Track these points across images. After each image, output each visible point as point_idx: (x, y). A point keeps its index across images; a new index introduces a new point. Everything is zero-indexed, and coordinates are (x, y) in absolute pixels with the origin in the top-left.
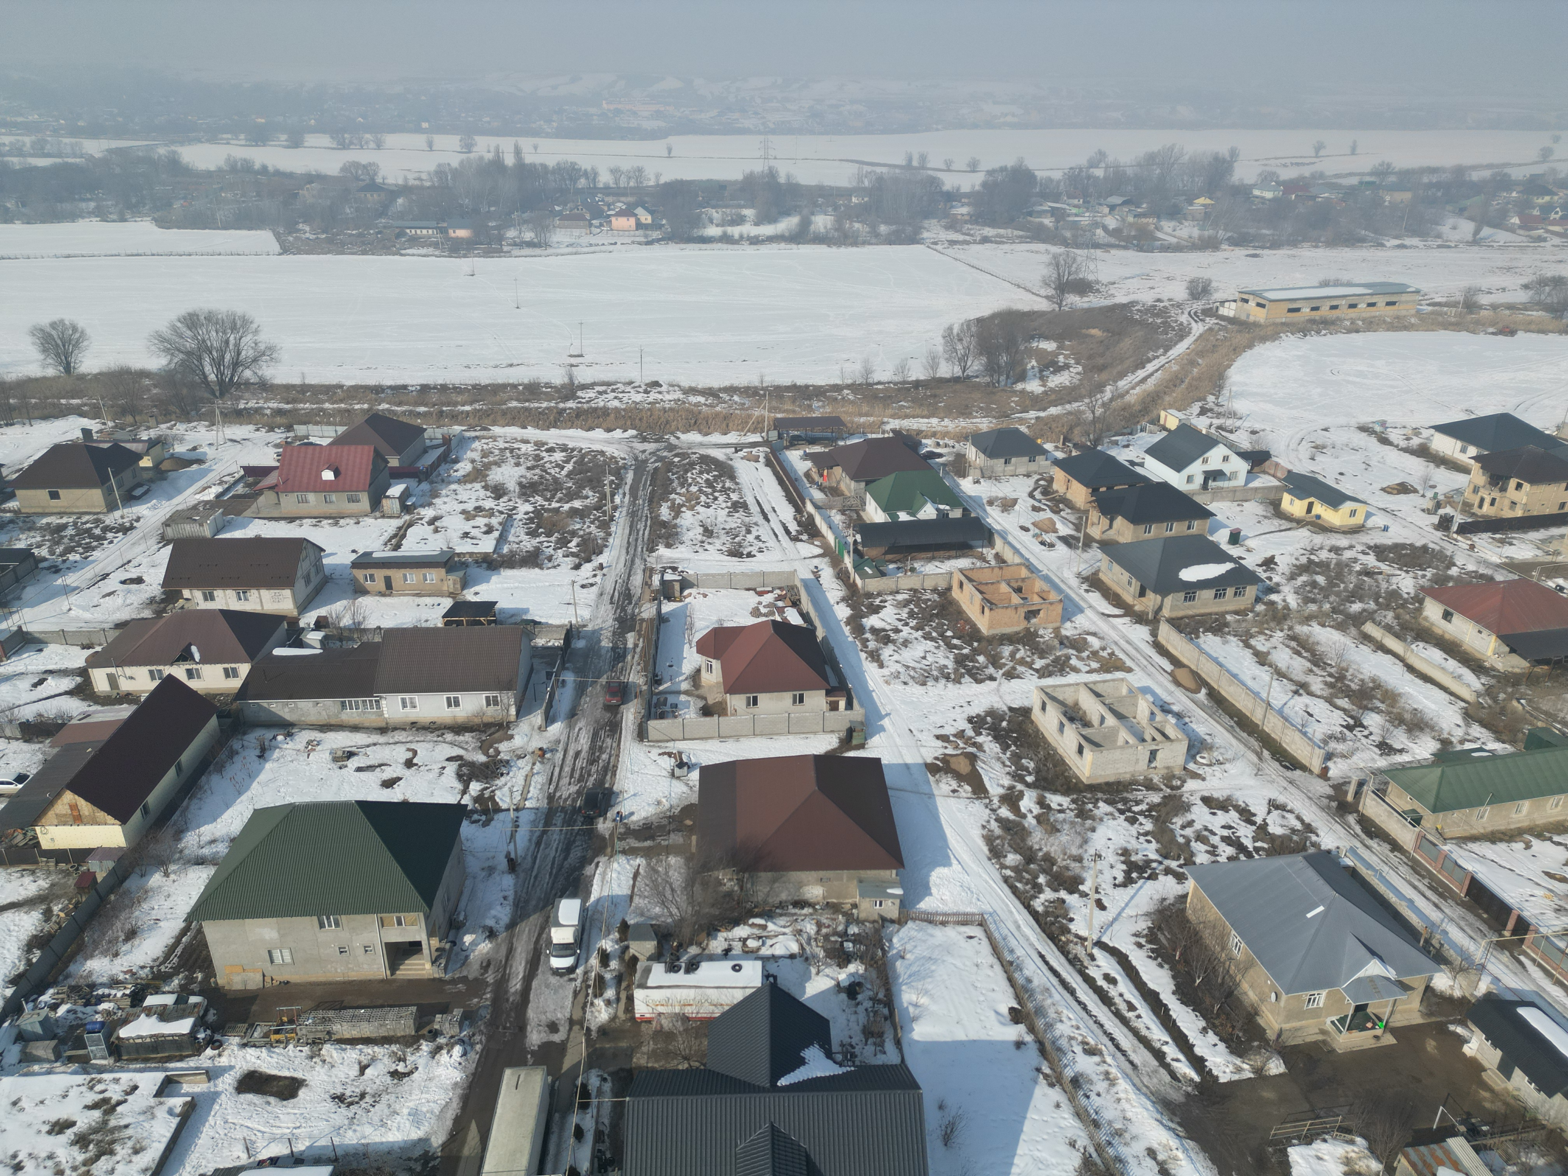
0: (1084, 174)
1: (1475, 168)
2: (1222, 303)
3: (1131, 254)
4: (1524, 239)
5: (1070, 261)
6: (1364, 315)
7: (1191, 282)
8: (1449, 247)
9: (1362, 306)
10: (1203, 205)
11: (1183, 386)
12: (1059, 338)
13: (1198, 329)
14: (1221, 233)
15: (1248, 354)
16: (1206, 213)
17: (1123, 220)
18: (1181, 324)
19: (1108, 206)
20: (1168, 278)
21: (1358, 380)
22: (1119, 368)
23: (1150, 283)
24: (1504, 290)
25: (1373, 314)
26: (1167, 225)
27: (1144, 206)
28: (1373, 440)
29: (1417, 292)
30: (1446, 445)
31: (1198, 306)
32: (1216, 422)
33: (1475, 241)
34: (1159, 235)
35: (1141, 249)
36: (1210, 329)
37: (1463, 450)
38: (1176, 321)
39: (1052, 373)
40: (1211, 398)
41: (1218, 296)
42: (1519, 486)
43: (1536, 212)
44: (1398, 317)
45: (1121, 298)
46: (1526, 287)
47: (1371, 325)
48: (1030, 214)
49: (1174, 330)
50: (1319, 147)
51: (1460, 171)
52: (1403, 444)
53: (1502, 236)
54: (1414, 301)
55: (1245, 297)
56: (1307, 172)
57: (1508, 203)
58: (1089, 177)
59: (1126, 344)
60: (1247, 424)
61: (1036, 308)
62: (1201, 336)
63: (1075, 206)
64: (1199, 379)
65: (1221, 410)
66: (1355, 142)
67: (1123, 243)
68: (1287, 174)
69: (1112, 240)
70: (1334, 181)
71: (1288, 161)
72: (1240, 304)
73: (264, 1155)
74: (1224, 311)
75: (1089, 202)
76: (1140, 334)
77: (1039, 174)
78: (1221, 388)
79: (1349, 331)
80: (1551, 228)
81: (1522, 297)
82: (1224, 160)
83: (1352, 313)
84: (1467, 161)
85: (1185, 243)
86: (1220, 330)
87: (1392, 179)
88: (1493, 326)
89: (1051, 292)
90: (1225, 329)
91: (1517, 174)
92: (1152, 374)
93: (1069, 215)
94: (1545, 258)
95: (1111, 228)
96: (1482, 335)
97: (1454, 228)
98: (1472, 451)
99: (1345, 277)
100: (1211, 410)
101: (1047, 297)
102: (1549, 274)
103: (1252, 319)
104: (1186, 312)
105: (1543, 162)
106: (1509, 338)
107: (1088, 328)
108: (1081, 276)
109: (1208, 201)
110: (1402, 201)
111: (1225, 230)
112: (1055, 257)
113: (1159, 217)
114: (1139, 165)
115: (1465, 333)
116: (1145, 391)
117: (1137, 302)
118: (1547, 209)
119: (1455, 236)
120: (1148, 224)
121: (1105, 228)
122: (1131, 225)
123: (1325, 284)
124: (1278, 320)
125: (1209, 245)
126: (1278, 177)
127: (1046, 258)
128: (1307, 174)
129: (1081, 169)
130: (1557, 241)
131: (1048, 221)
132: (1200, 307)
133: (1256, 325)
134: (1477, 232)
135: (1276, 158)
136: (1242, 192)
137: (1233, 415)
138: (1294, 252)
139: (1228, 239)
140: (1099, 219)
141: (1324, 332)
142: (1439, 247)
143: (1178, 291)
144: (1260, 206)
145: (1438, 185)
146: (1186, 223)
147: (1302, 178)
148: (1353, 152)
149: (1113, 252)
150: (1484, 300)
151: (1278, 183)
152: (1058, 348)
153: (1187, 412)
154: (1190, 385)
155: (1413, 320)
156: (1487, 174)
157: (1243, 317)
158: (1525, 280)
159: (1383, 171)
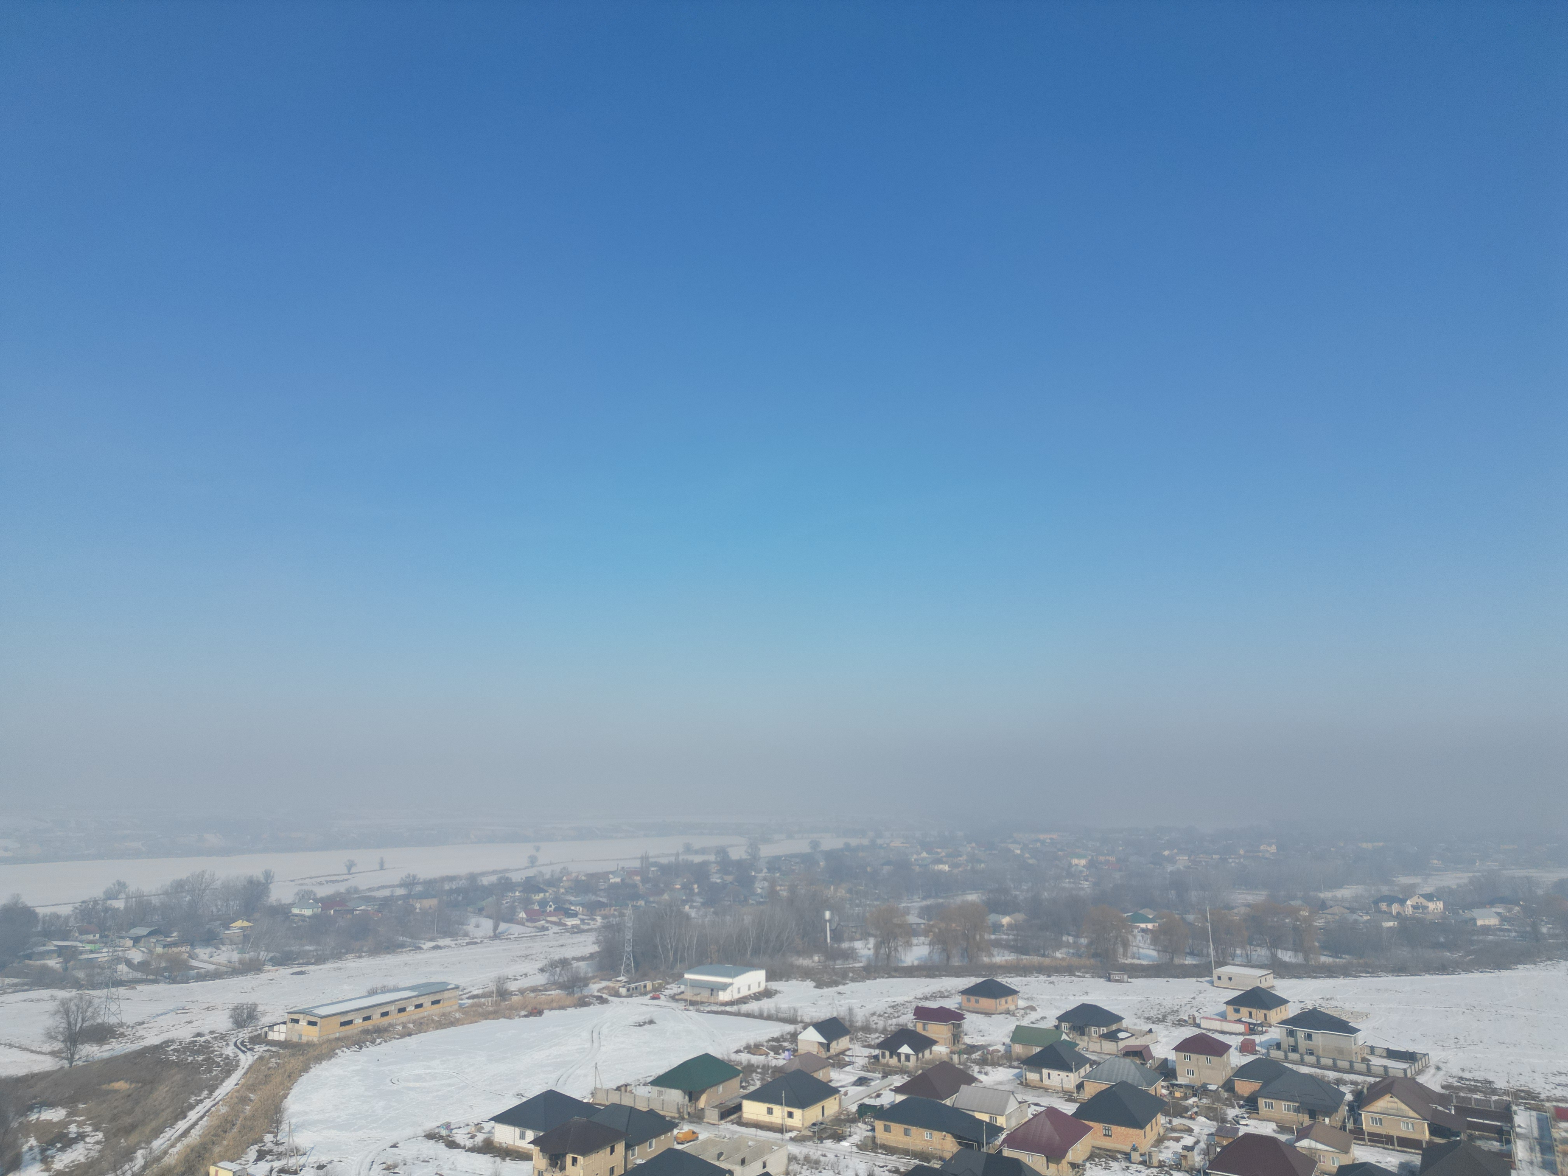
0: (100, 907)
1: (483, 874)
2: (271, 1027)
3: (162, 988)
4: (533, 930)
5: (84, 1005)
6: (414, 1017)
7: (235, 1009)
8: (476, 943)
9: (410, 1008)
10: (241, 928)
11: (235, 1130)
12: (69, 1102)
13: (246, 1060)
14: (263, 955)
15: (305, 1077)
16: (244, 935)
17: (151, 952)
18: (227, 1057)
19: (131, 938)
20: (208, 1009)
21: (418, 1085)
22: (154, 1124)
23: (188, 1017)
24: (526, 975)
25: (422, 1015)
26: (203, 953)
27: (174, 935)
28: (441, 1146)
29: (457, 988)
30: (506, 1135)
31: (244, 1034)
32: (277, 1165)
33: (496, 936)
34: (194, 963)
35: (173, 980)
36: (261, 1058)
37: (522, 1137)
38: (221, 1055)
39: (60, 1150)
40: (269, 1138)
41: (266, 1020)
42: (575, 1161)
43: (536, 907)
44: (444, 1015)
45: (152, 1039)
46: (542, 970)
47: (421, 1026)
48: (29, 957)
49: (218, 1065)
50: (350, 866)
51: (472, 878)
52: (469, 1144)
53: (516, 929)
54: (455, 997)
55: (295, 1017)
56: (342, 888)
57: (514, 901)
58: (106, 910)
59: (162, 1092)
60: (312, 1159)
61: (36, 1069)
62: (251, 1067)
63: (90, 942)
64: (253, 1117)
65: (281, 1149)
66: (382, 859)
67: (151, 977)
68: (323, 892)
69: (139, 975)
70: (368, 894)
71: (323, 879)
72: (290, 1025)
74: (273, 1036)
75: (107, 936)
76: (178, 1077)
77: (41, 911)
78: (279, 1122)
79: (402, 1036)
80: (549, 919)
81: (541, 980)
82: (259, 883)
83: (403, 1017)
84: (477, 870)
85: (225, 969)
86: (271, 1057)
87: (419, 888)
88: (524, 1009)
89: (58, 1046)
90: (276, 1055)
91: (517, 877)
92: (196, 1123)
93: (81, 953)
94: (551, 944)
95: (136, 962)
96: (517, 1019)
97: (477, 926)
98: (530, 1135)
99: (391, 982)
100: (270, 1152)
101: (53, 1053)
102: (557, 958)
103: (304, 1039)
104: (232, 1044)
105: (532, 867)
106: (538, 1018)
107: (112, 1081)
108: (99, 1021)
109: (246, 924)
110: (430, 908)
111: (267, 950)
112: (64, 1003)
113: (192, 945)
114: (166, 893)
115: (502, 1020)
116: (188, 1146)
117: (172, 1041)
118: (543, 903)
119: (479, 933)
120: (180, 953)
121: (129, 963)
122: (160, 956)
123: (373, 992)
124: (332, 1036)
125: (251, 967)
126: (314, 895)
127: (51, 1006)
128: (343, 890)
129: (96, 902)
130: (556, 929)
131: (53, 963)
132: (248, 1035)
133: (310, 1045)
134: (496, 927)
135: (311, 878)
136: (281, 912)
137: (296, 1151)
138: (339, 964)
139: (271, 959)
140: (120, 953)
141: (378, 1041)
142: (468, 944)
143: (221, 1022)
144: (301, 923)
145: (457, 891)
146: (224, 948)
147: (338, 894)
148: (382, 868)
149: (140, 988)
150: (513, 986)
151: (316, 901)
152: (69, 1115)
153: (242, 1161)
154: (243, 1127)
155: (457, 1015)
156: (493, 879)
157: (295, 1039)
158: (540, 965)
159: (410, 883)
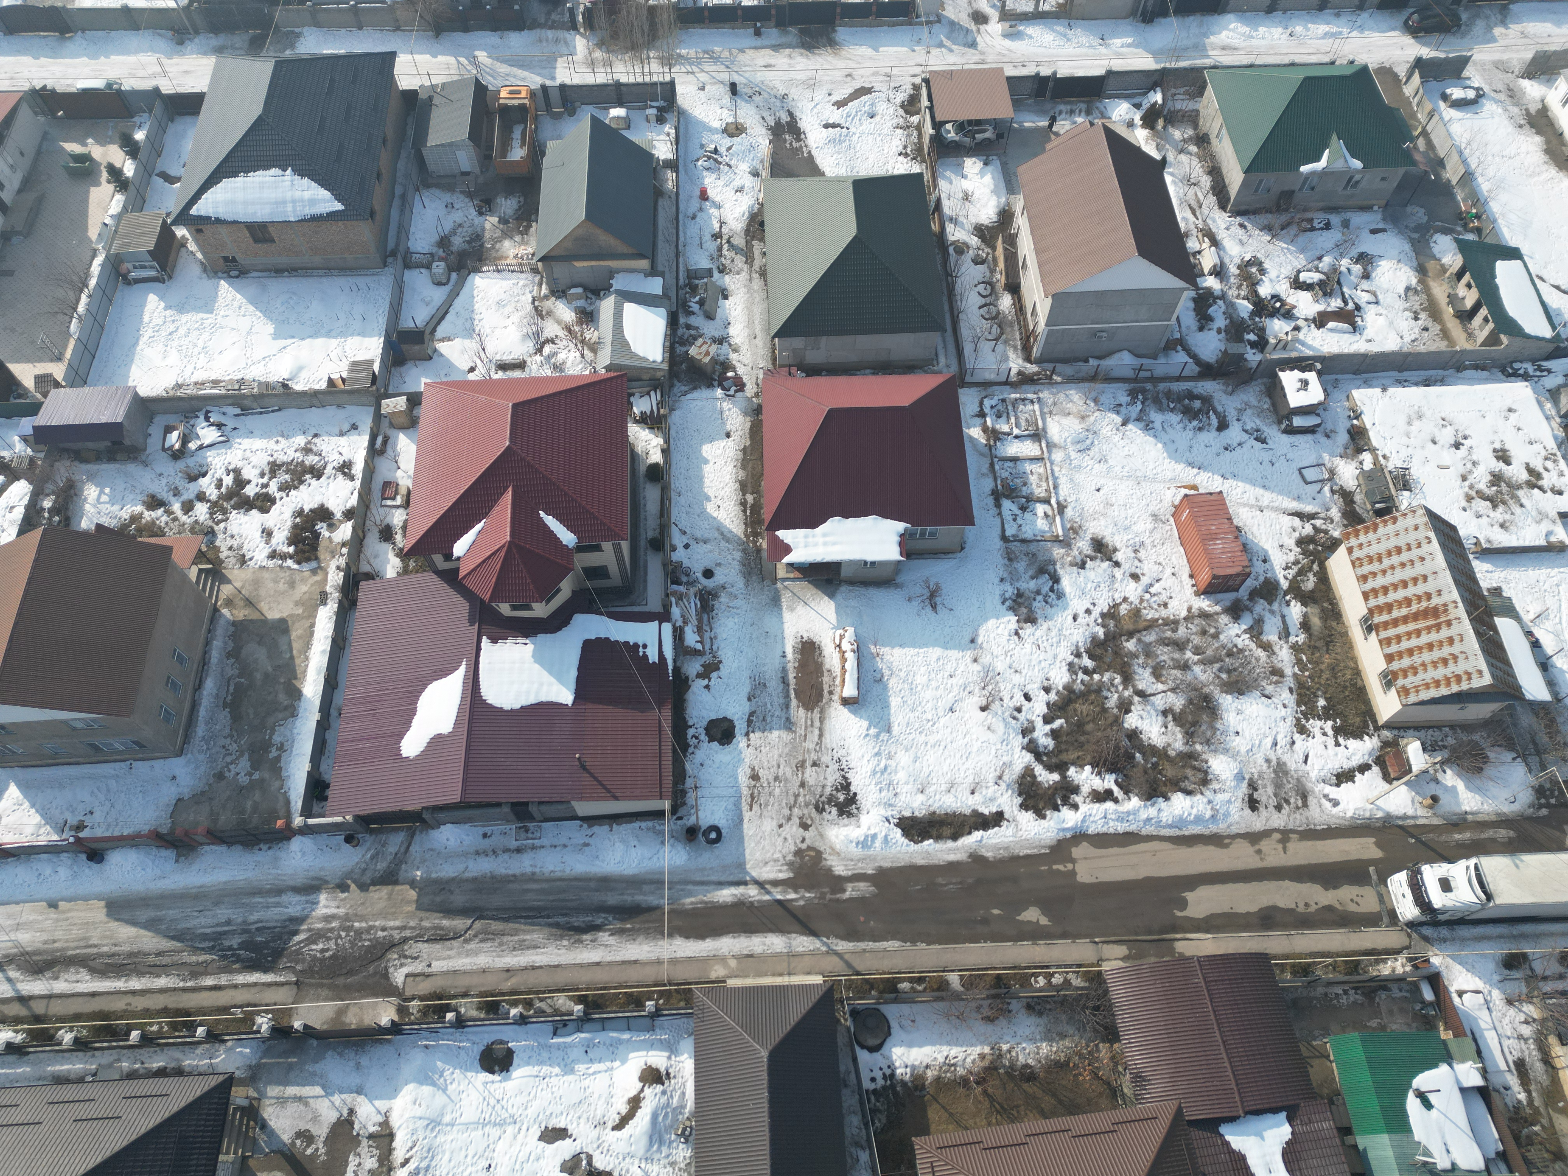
73: (1539, 633)
